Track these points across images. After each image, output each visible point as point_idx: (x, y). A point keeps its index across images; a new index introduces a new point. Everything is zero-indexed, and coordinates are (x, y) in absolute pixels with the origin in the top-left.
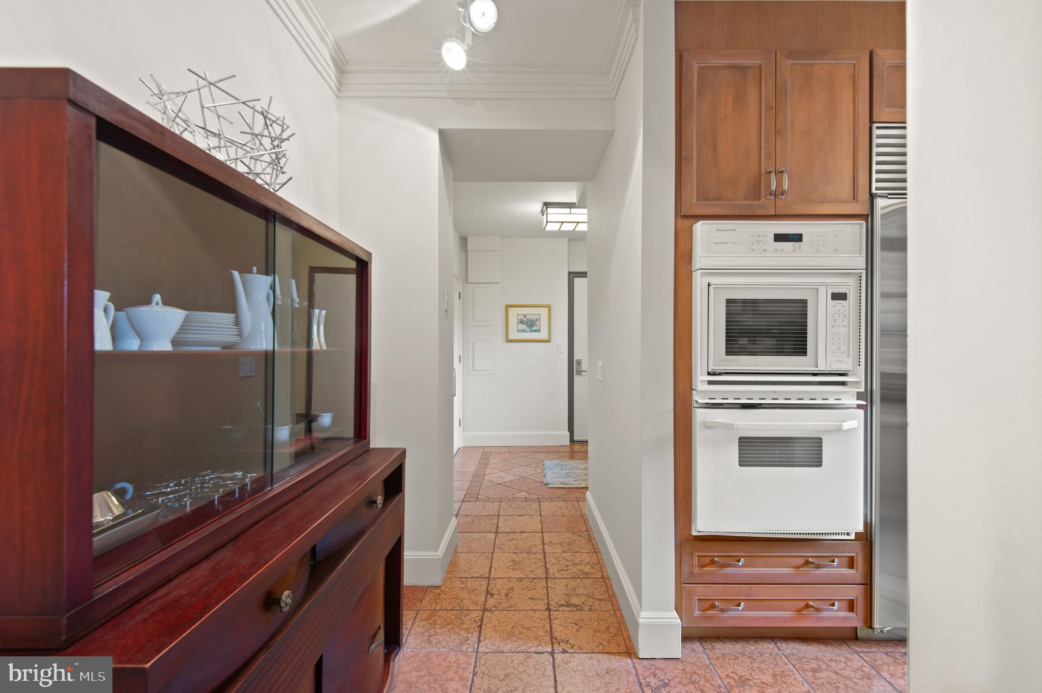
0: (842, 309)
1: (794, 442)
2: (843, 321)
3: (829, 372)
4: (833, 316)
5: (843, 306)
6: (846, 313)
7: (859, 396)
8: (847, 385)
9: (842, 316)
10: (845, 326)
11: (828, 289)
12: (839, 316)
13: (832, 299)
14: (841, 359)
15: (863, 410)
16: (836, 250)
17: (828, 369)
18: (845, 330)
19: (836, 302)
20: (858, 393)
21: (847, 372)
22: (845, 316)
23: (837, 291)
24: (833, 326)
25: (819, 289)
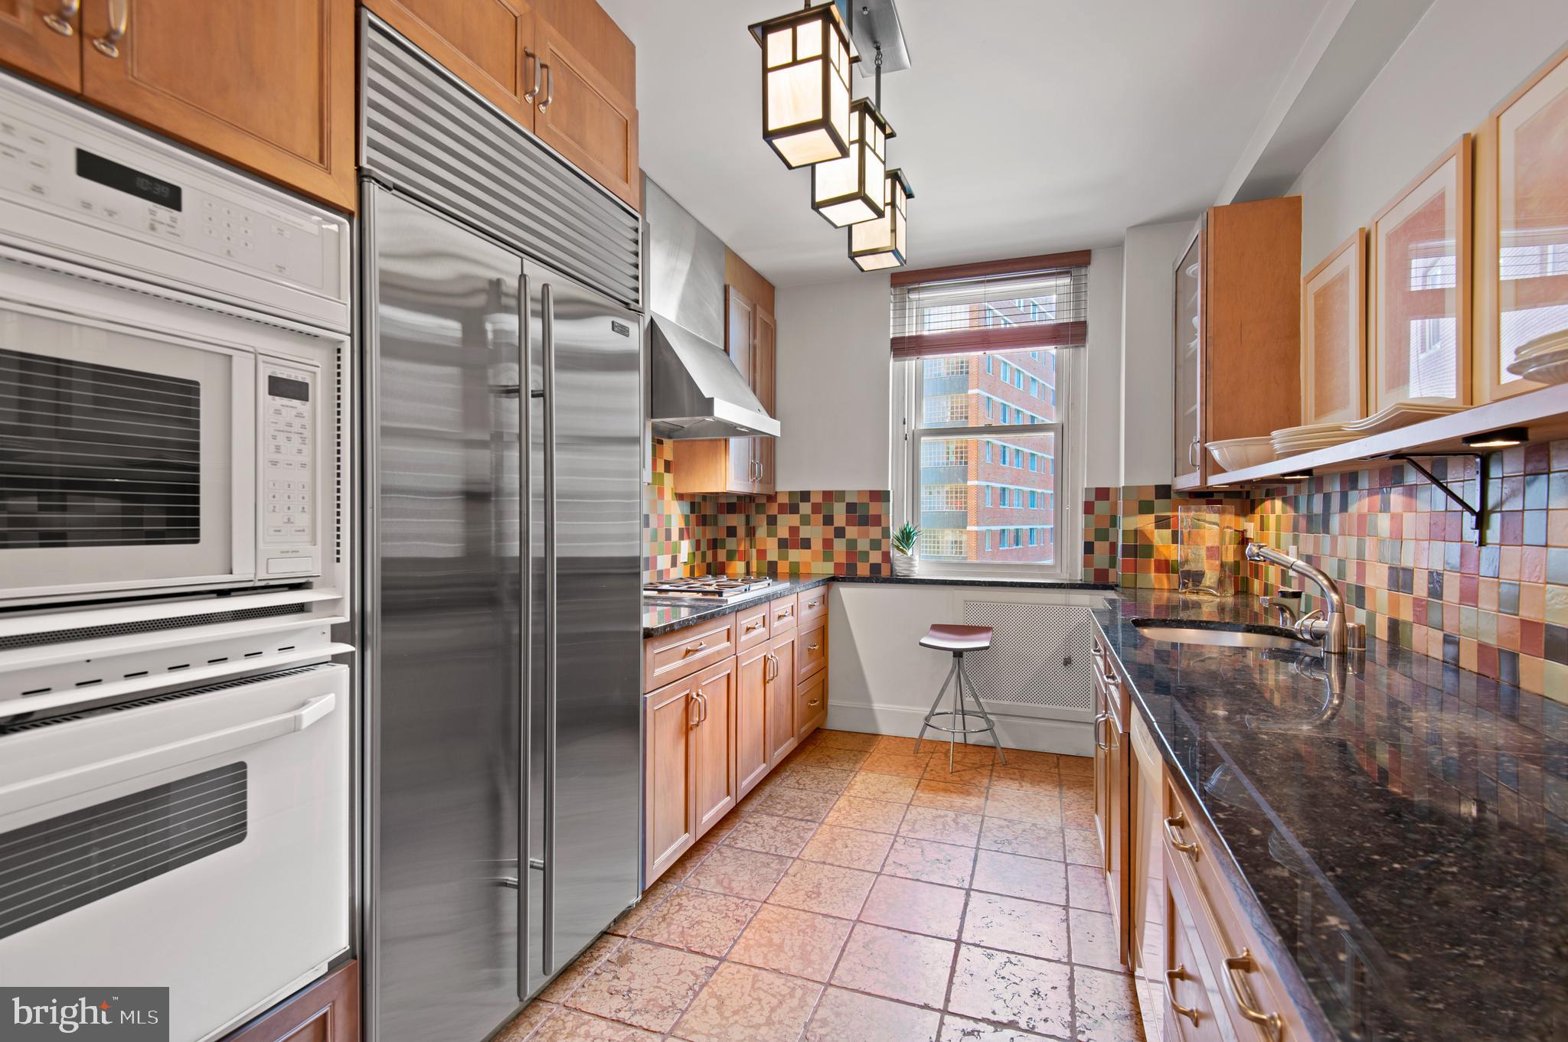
0: (297, 423)
1: (166, 800)
2: (300, 451)
3: (263, 584)
4: (274, 437)
5: (299, 415)
6: (307, 433)
7: (338, 634)
8: (309, 611)
9: (296, 439)
10: (303, 465)
11: (261, 366)
12: (289, 439)
13: (270, 394)
14: (294, 549)
15: (347, 666)
16: (281, 268)
17: (263, 576)
18: (305, 476)
19: (280, 401)
20: (334, 627)
21: (311, 580)
22: (303, 439)
23: (282, 373)
24: (274, 463)
25: (235, 360)
